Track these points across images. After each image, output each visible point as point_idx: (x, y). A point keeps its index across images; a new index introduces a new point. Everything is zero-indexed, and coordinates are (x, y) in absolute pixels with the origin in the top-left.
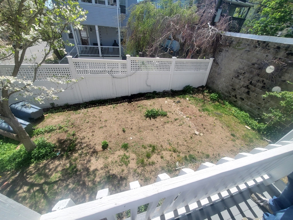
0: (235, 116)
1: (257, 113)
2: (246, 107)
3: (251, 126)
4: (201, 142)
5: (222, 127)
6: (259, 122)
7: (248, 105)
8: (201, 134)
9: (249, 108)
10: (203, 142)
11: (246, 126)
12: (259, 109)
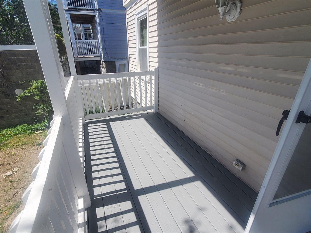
0: (18, 134)
1: (30, 118)
2: (14, 121)
3: (39, 129)
4: (26, 172)
5: (23, 149)
6: (40, 123)
7: (14, 119)
8: (16, 169)
9: (18, 120)
10: (27, 171)
11: (37, 132)
12: (26, 114)
